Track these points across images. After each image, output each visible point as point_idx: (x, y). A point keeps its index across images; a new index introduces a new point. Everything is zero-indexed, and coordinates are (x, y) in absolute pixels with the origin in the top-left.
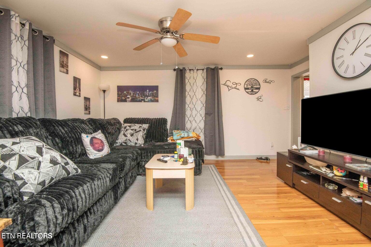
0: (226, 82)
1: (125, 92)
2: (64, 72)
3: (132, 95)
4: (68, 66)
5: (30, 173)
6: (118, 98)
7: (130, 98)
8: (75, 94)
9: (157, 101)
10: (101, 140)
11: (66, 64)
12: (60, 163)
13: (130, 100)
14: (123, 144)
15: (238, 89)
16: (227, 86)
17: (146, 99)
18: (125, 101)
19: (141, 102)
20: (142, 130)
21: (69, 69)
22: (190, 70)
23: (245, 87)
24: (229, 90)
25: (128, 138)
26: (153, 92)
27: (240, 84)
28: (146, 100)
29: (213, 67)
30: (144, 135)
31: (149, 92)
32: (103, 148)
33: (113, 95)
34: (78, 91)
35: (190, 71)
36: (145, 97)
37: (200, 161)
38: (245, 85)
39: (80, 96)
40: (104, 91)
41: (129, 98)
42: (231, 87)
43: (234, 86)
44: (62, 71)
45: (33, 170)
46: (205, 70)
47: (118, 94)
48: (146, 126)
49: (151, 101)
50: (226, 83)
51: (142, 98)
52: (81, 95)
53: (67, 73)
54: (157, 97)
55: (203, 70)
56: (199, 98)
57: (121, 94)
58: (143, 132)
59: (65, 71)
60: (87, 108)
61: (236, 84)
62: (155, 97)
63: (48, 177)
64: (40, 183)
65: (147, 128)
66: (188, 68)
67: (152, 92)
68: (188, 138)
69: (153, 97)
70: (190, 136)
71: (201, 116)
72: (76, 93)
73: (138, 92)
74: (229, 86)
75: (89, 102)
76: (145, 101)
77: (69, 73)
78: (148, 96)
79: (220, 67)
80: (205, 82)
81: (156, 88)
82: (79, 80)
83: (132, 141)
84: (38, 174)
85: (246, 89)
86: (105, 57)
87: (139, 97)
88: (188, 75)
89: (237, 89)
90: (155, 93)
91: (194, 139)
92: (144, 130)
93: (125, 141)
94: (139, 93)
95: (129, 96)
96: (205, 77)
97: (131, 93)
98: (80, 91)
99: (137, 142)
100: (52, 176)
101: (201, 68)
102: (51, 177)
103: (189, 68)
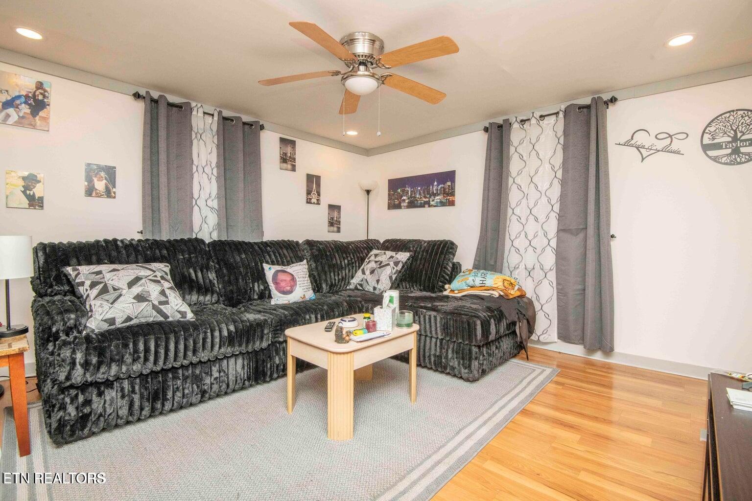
0: (632, 137)
1: (399, 190)
2: (286, 170)
3: (410, 194)
4: (294, 159)
5: (101, 306)
6: (388, 202)
7: (407, 201)
8: (309, 202)
9: (452, 203)
10: (293, 275)
11: (290, 157)
12: (151, 301)
13: (406, 204)
14: (359, 287)
15: (678, 152)
16: (638, 148)
17: (433, 201)
18: (398, 207)
19: (424, 207)
20: (392, 264)
21: (297, 164)
22: (523, 121)
23: (706, 141)
24: (643, 159)
25: (365, 278)
26: (444, 184)
27: (686, 135)
28: (432, 203)
29: (587, 101)
30: (395, 274)
31: (438, 185)
32: (293, 290)
33: (382, 196)
34: (314, 196)
35: (522, 125)
36: (430, 197)
37: (473, 347)
38: (706, 136)
39: (318, 204)
40: (368, 192)
41: (404, 200)
42: (651, 149)
43: (660, 145)
44: (284, 168)
45: (105, 303)
46: (561, 115)
47: (389, 195)
48: (403, 256)
49: (443, 204)
50: (632, 139)
51: (425, 200)
52: (322, 202)
53: (294, 169)
54: (452, 194)
55: (557, 114)
56: (545, 189)
57: (393, 195)
58: (394, 268)
59: (289, 167)
60: (334, 223)
61: (670, 136)
62: (448, 195)
63: (122, 314)
64: (106, 320)
65: (404, 260)
66: (516, 118)
67: (442, 186)
68: (483, 288)
69: (444, 196)
70: (486, 285)
71: (546, 237)
72: (311, 199)
73: (419, 188)
74: (643, 147)
75: (339, 212)
76: (429, 206)
77: (296, 169)
78: (435, 195)
79: (606, 97)
80: (560, 147)
81: (450, 176)
82: (318, 178)
83: (369, 284)
84: (108, 309)
85: (706, 148)
86: (352, 133)
87: (421, 198)
88: (516, 135)
89: (671, 152)
90: (449, 186)
91: (496, 294)
92: (396, 264)
93: (360, 283)
94: (421, 188)
95: (405, 198)
96: (560, 133)
97: (408, 191)
98: (319, 195)
99: (376, 286)
100: (129, 315)
101: (551, 112)
102: (126, 316)
103: (520, 118)
